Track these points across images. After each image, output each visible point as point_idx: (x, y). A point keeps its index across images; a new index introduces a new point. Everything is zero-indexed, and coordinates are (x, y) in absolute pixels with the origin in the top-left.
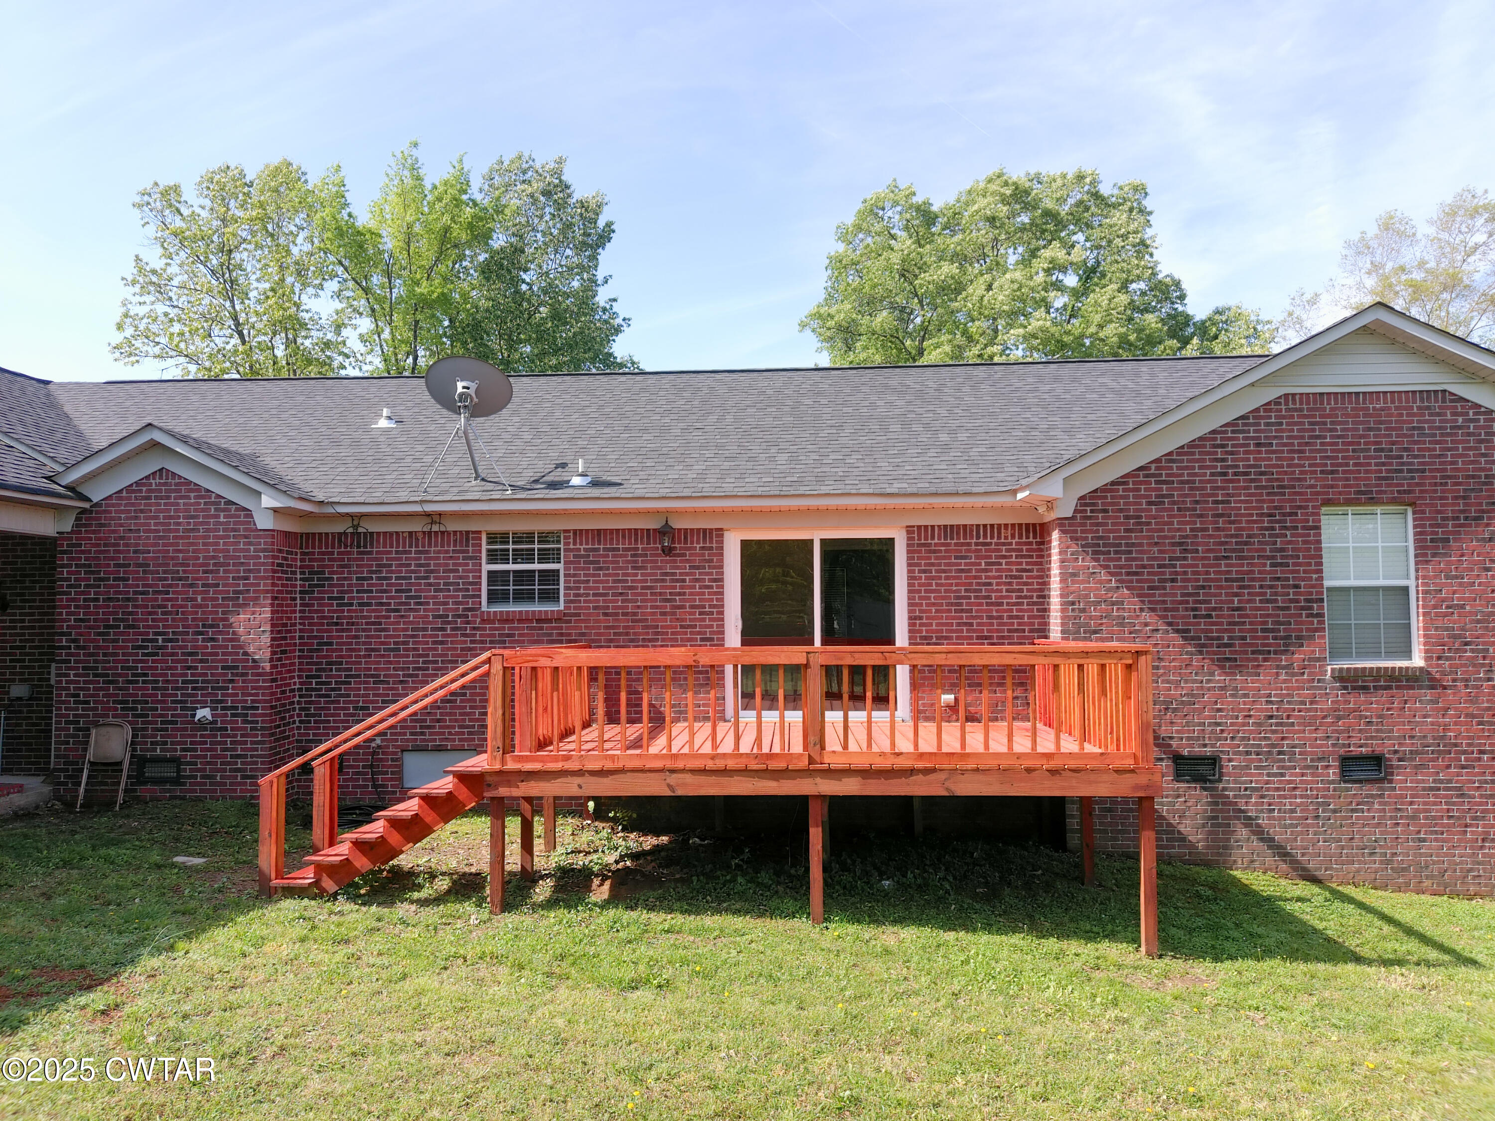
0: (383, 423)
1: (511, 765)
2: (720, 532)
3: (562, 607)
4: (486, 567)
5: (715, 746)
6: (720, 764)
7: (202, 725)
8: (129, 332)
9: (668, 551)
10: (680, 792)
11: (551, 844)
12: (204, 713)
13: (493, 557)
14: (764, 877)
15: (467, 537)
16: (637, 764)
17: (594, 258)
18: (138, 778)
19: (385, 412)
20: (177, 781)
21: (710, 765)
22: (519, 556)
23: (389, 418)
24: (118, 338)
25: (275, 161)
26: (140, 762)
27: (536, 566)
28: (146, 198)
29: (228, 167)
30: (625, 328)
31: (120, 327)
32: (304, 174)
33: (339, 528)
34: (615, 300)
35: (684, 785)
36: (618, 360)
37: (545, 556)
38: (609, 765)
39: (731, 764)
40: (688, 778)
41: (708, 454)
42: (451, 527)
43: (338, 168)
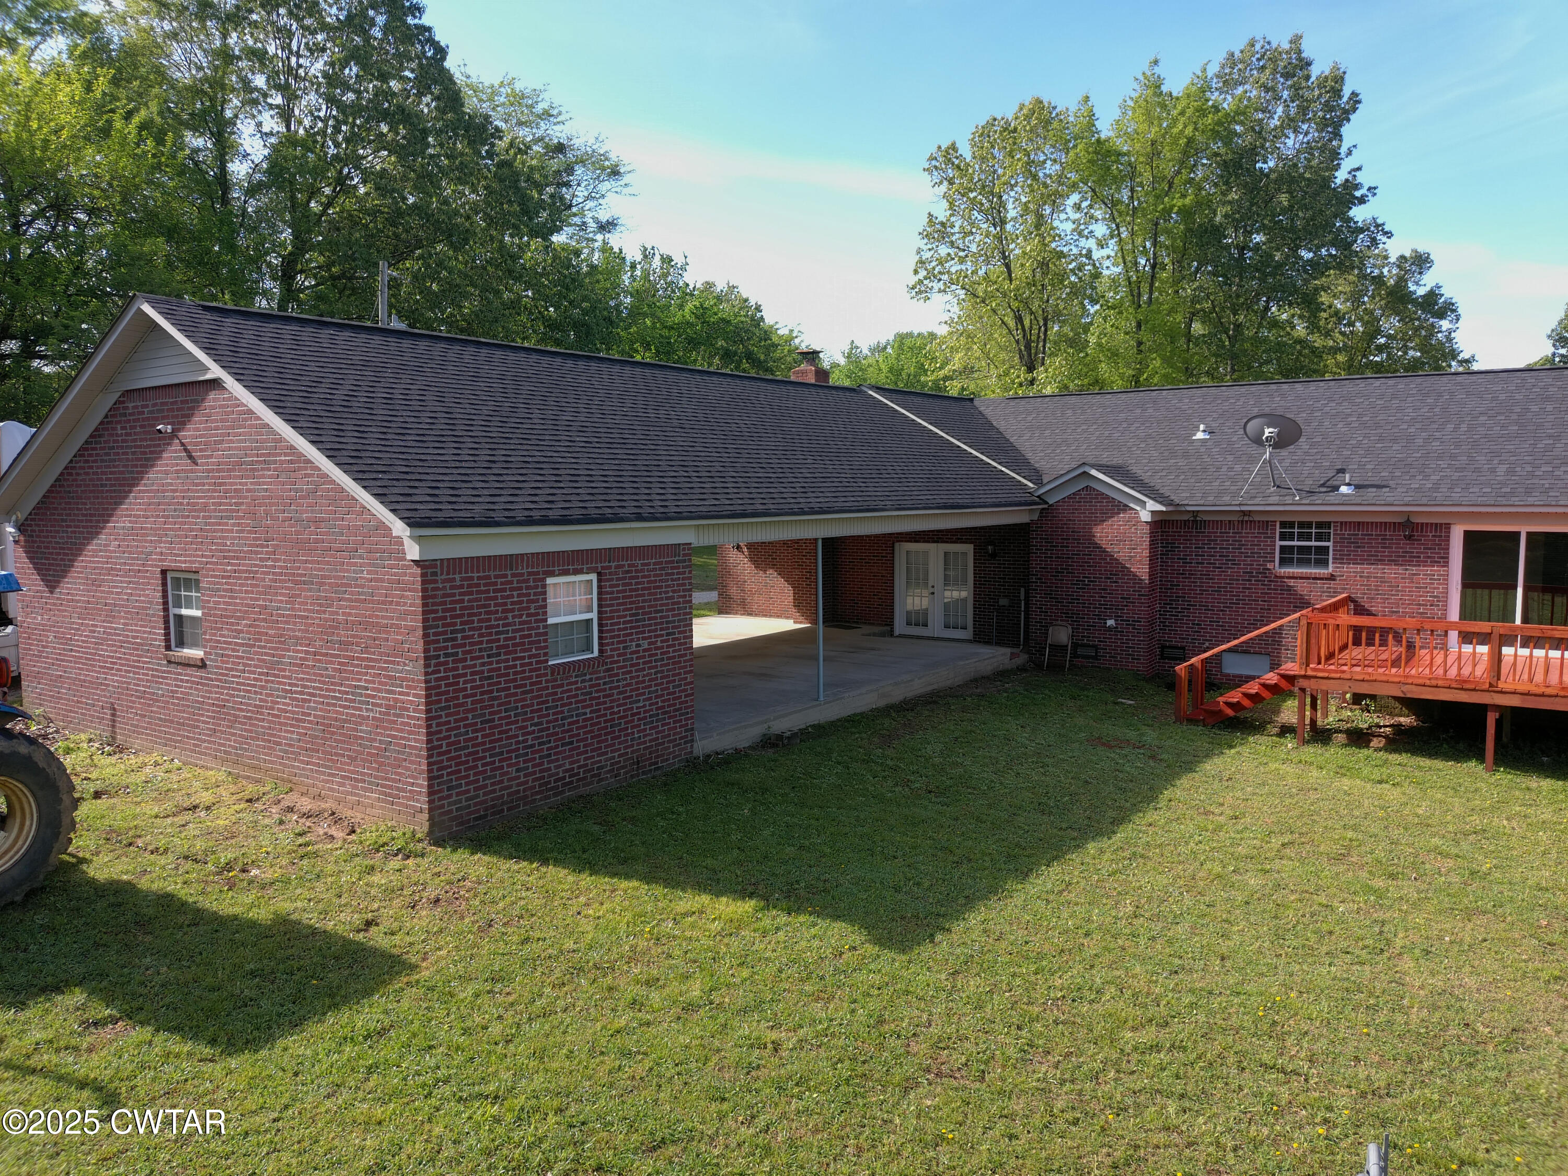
0: (1200, 435)
1: (1310, 673)
2: (1448, 526)
3: (1330, 570)
4: (1279, 543)
5: (1431, 672)
6: (1434, 682)
7: (1110, 629)
8: (923, 273)
9: (1409, 538)
10: (1409, 696)
11: (1325, 715)
12: (1111, 622)
13: (1283, 537)
14: (1461, 746)
15: (1267, 525)
16: (1384, 678)
17: (1337, 135)
18: (1075, 655)
19: (1202, 427)
20: (1096, 658)
21: (1428, 682)
22: (1301, 537)
23: (1204, 431)
24: (913, 280)
25: (1028, 100)
26: (1075, 646)
27: (1313, 543)
28: (934, 163)
29: (995, 120)
30: (1370, 198)
31: (916, 272)
32: (1054, 108)
33: (1185, 518)
34: (1359, 169)
35: (1412, 692)
36: (1360, 224)
37: (1319, 537)
38: (1367, 678)
39: (1440, 683)
40: (1413, 688)
41: (1443, 464)
42: (1257, 518)
43: (1087, 99)
